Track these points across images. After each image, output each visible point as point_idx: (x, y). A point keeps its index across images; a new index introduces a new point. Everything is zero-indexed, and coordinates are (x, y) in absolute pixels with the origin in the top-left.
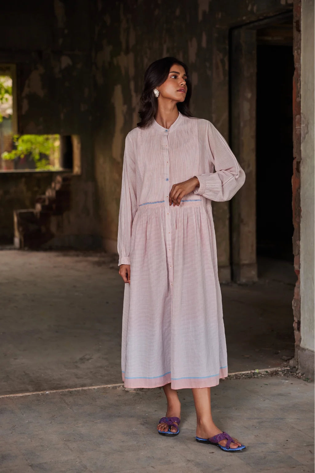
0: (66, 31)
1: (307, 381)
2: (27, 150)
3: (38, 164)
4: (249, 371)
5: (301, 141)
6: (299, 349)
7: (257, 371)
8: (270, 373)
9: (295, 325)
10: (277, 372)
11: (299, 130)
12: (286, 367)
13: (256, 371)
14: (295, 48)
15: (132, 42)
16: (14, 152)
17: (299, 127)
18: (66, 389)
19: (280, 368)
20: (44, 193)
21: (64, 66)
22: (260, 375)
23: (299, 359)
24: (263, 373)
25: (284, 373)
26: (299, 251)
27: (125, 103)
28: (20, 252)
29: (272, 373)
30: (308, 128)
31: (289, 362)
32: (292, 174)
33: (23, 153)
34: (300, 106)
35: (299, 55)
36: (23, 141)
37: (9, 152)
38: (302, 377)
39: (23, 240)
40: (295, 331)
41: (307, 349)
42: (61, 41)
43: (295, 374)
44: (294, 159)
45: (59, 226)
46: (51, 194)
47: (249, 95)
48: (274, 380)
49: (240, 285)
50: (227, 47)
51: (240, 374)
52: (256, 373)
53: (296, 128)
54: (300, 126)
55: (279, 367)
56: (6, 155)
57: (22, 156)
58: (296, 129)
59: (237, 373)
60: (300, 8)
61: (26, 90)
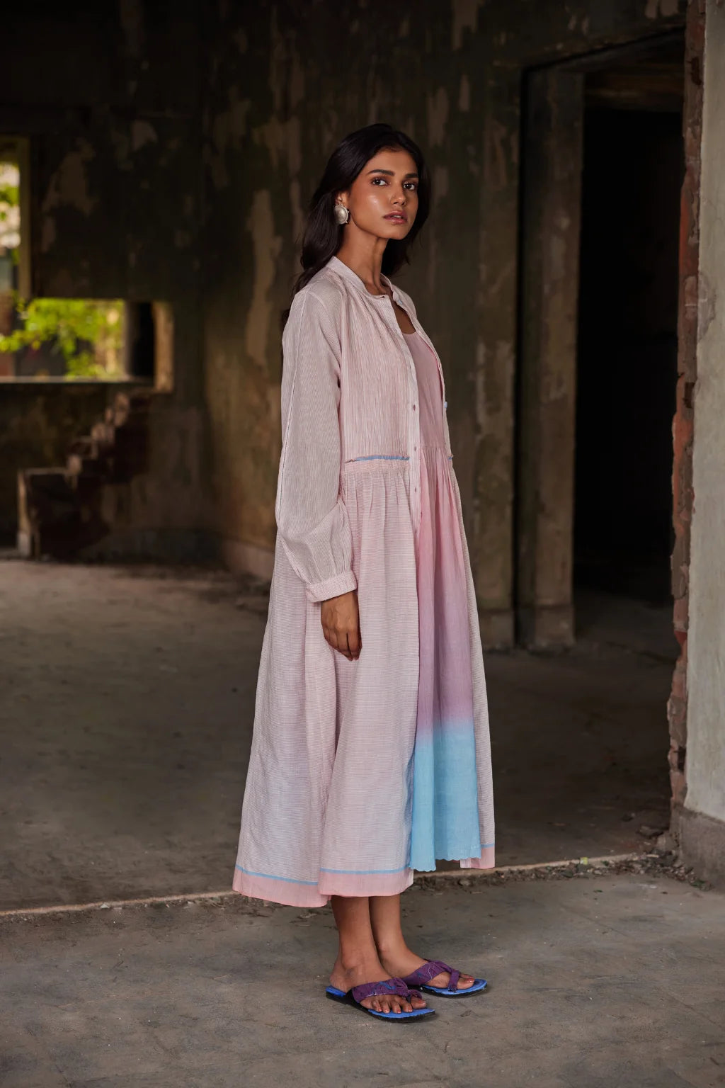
0: (145, 65)
1: (700, 887)
2: (47, 331)
3: (72, 363)
4: (566, 860)
5: (698, 337)
6: (681, 813)
7: (584, 861)
8: (614, 866)
9: (673, 757)
10: (630, 864)
11: (693, 310)
12: (651, 853)
13: (582, 862)
14: (688, 120)
15: (297, 93)
16: (17, 335)
17: (691, 304)
19: (637, 855)
20: (87, 432)
21: (138, 142)
22: (591, 870)
23: (681, 835)
24: (597, 867)
25: (646, 868)
26: (686, 588)
27: (278, 231)
28: (32, 566)
29: (618, 865)
30: (714, 306)
31: (656, 842)
32: (674, 411)
33: (37, 338)
34: (696, 256)
35: (698, 137)
36: (38, 310)
37: (7, 334)
38: (687, 876)
39: (37, 540)
40: (672, 771)
41: (701, 814)
42: (132, 86)
43: (672, 870)
44: (679, 377)
45: (122, 507)
46: (103, 434)
47: (565, 223)
48: (622, 883)
49: (534, 653)
50: (518, 112)
51: (546, 868)
52: (583, 865)
53: (687, 305)
54: (697, 303)
55: (635, 853)
57: (36, 345)
58: (686, 308)
59: (538, 866)
60: (703, 29)
61: (52, 198)
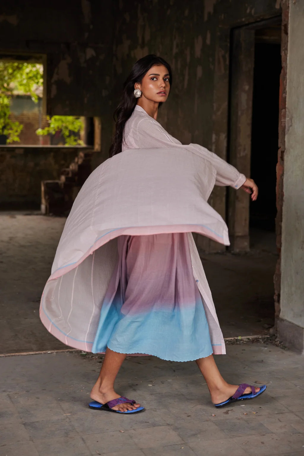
0: (91, 27)
1: (284, 349)
2: (58, 127)
3: (68, 140)
4: (232, 337)
5: (286, 133)
6: (278, 319)
8: (251, 340)
9: (275, 298)
10: (258, 339)
11: (284, 122)
12: (266, 335)
14: (283, 48)
15: (147, 37)
16: (47, 129)
17: (284, 120)
20: (68, 167)
21: (88, 56)
22: (242, 341)
23: (278, 328)
24: (245, 340)
25: (264, 341)
26: (281, 231)
28: (45, 217)
29: (253, 340)
30: (292, 121)
31: (269, 331)
32: (277, 162)
33: (54, 130)
34: (285, 101)
35: (286, 55)
36: (55, 120)
37: (43, 128)
38: (280, 345)
39: (48, 207)
40: (275, 303)
41: (286, 320)
42: (86, 35)
43: (274, 342)
44: (279, 148)
46: (74, 168)
47: (247, 88)
48: (254, 348)
49: (233, 254)
50: (229, 45)
52: (239, 339)
53: (282, 120)
54: (285, 119)
55: (260, 335)
56: (40, 132)
58: (281, 121)
60: (288, 13)
61: (55, 77)
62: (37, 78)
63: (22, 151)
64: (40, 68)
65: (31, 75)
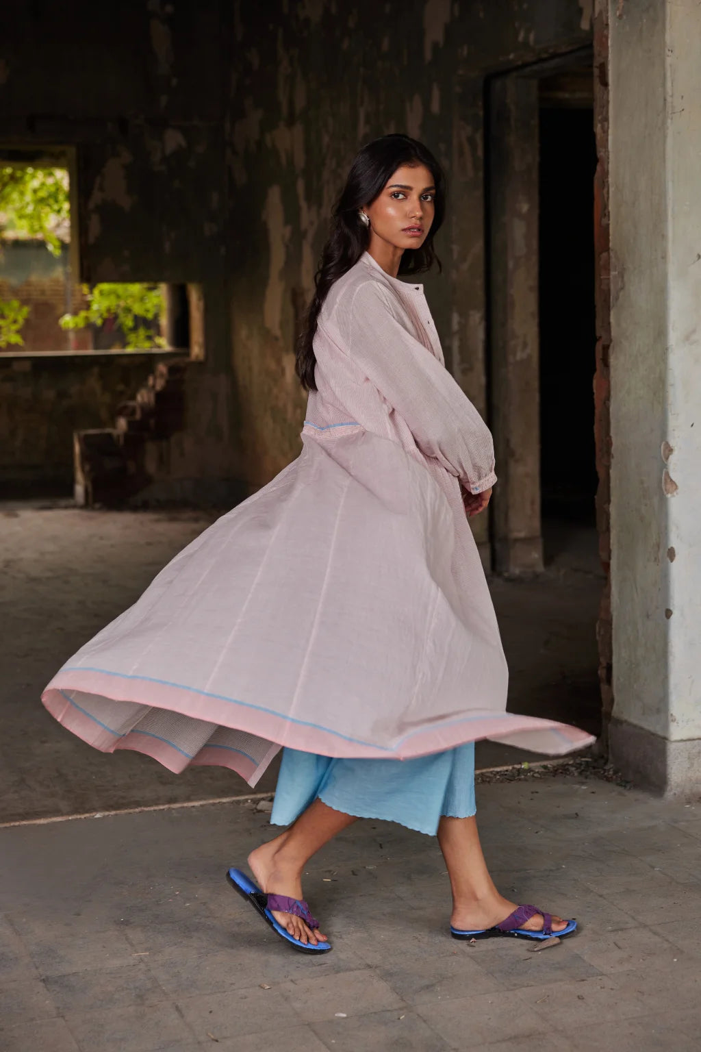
0: (174, 82)
1: (625, 787)
4: (509, 765)
5: (611, 305)
6: (610, 721)
7: (525, 765)
8: (551, 770)
9: (602, 672)
10: (566, 767)
11: (606, 281)
12: (584, 757)
13: (523, 767)
14: (598, 118)
15: (300, 102)
16: (83, 314)
17: (605, 277)
18: (136, 808)
19: (572, 759)
20: (133, 398)
21: (170, 148)
22: (531, 773)
24: (536, 771)
25: (579, 770)
26: (607, 523)
27: (287, 221)
28: (85, 513)
29: (555, 769)
30: (623, 278)
32: (595, 370)
33: (100, 316)
34: (608, 235)
35: (606, 132)
36: (101, 292)
37: (75, 313)
38: (614, 777)
39: (91, 490)
40: (601, 684)
41: (626, 721)
42: (164, 100)
43: (602, 772)
44: (597, 340)
45: (163, 461)
46: (146, 399)
47: (525, 208)
48: (558, 785)
49: (508, 580)
50: (481, 113)
51: (492, 772)
53: (602, 277)
54: (609, 275)
56: (68, 321)
58: (601, 279)
59: (484, 770)
60: (607, 38)
61: (97, 197)
62: (57, 201)
63: (27, 366)
64: (62, 177)
65: (42, 194)
